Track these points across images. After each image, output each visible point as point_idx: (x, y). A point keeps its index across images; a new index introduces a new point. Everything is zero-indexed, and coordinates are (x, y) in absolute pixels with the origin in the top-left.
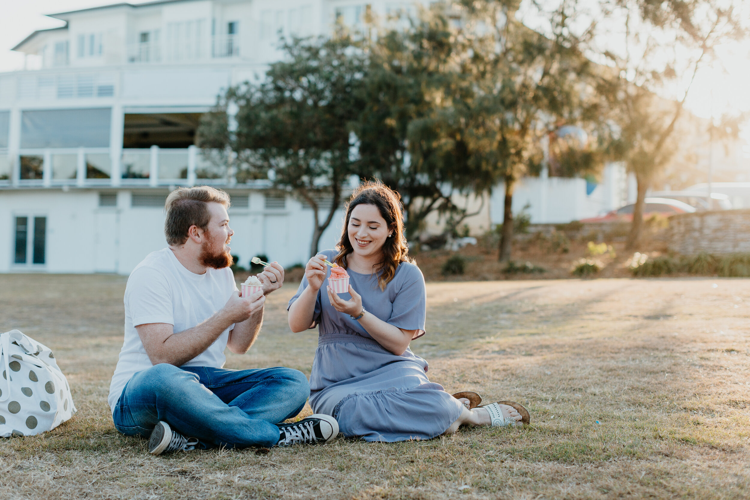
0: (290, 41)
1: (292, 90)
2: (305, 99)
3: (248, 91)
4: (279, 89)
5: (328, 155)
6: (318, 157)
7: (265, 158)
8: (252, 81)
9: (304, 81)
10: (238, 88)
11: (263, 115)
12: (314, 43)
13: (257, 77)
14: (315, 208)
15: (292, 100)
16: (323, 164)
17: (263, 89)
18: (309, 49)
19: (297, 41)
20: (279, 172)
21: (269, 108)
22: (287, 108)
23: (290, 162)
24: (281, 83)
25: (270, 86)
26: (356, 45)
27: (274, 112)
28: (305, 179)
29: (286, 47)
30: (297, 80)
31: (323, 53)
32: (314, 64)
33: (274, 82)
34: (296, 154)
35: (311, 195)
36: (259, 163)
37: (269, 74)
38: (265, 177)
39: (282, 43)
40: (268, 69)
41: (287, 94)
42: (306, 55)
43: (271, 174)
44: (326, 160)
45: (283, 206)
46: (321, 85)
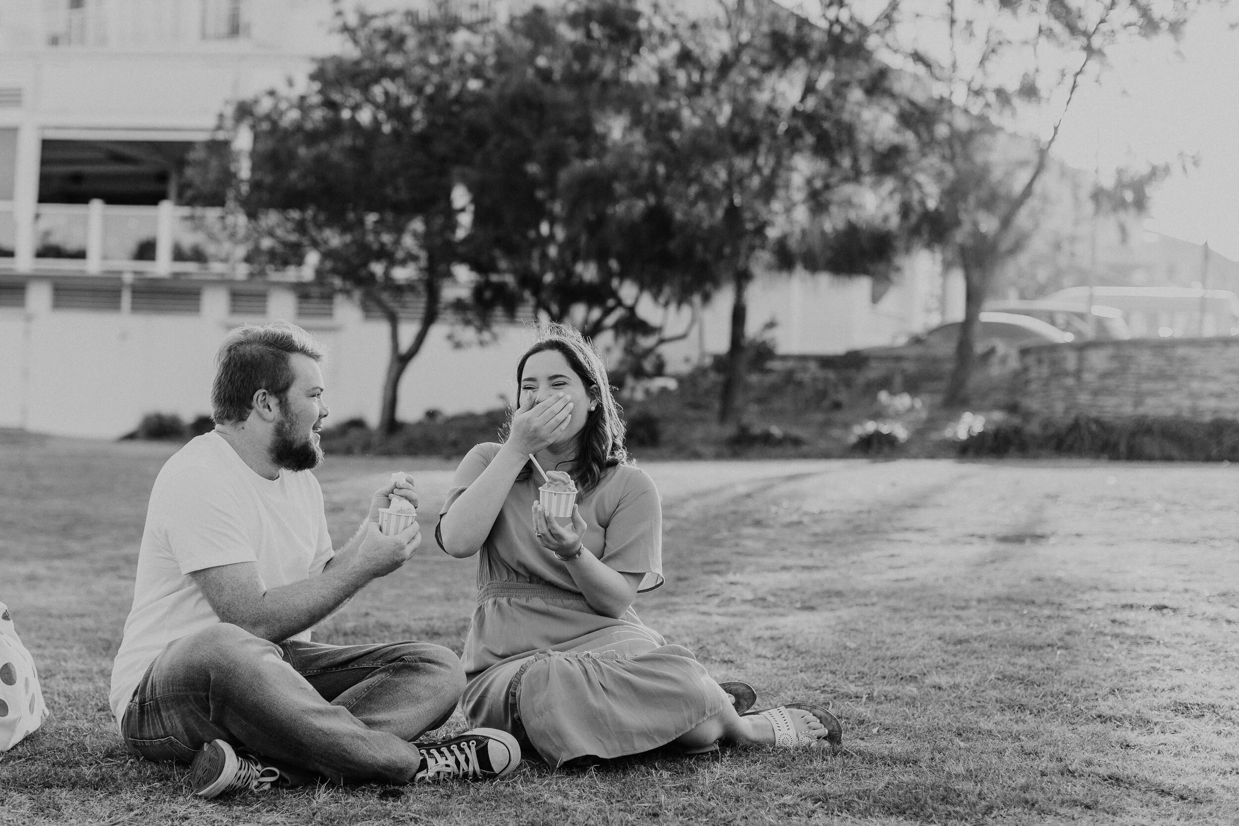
0: (352, 20)
1: (355, 108)
2: (376, 123)
3: (275, 107)
4: (332, 105)
5: (417, 225)
6: (399, 230)
7: (301, 227)
8: (283, 90)
9: (377, 91)
10: (256, 102)
11: (303, 152)
12: (394, 22)
13: (290, 83)
14: (393, 320)
15: (354, 124)
16: (409, 241)
17: (302, 103)
18: (387, 34)
19: (365, 19)
20: (327, 254)
21: (312, 138)
22: (346, 140)
23: (349, 237)
24: (336, 96)
25: (315, 99)
26: (471, 27)
27: (323, 147)
28: (378, 268)
29: (345, 29)
30: (365, 88)
31: (412, 42)
32: (396, 60)
33: (322, 91)
34: (361, 222)
35: (385, 296)
36: (293, 238)
37: (313, 77)
38: (300, 262)
39: (338, 23)
40: (312, 68)
41: (346, 114)
42: (380, 46)
43: (313, 258)
44: (415, 235)
45: (329, 314)
46: (407, 100)
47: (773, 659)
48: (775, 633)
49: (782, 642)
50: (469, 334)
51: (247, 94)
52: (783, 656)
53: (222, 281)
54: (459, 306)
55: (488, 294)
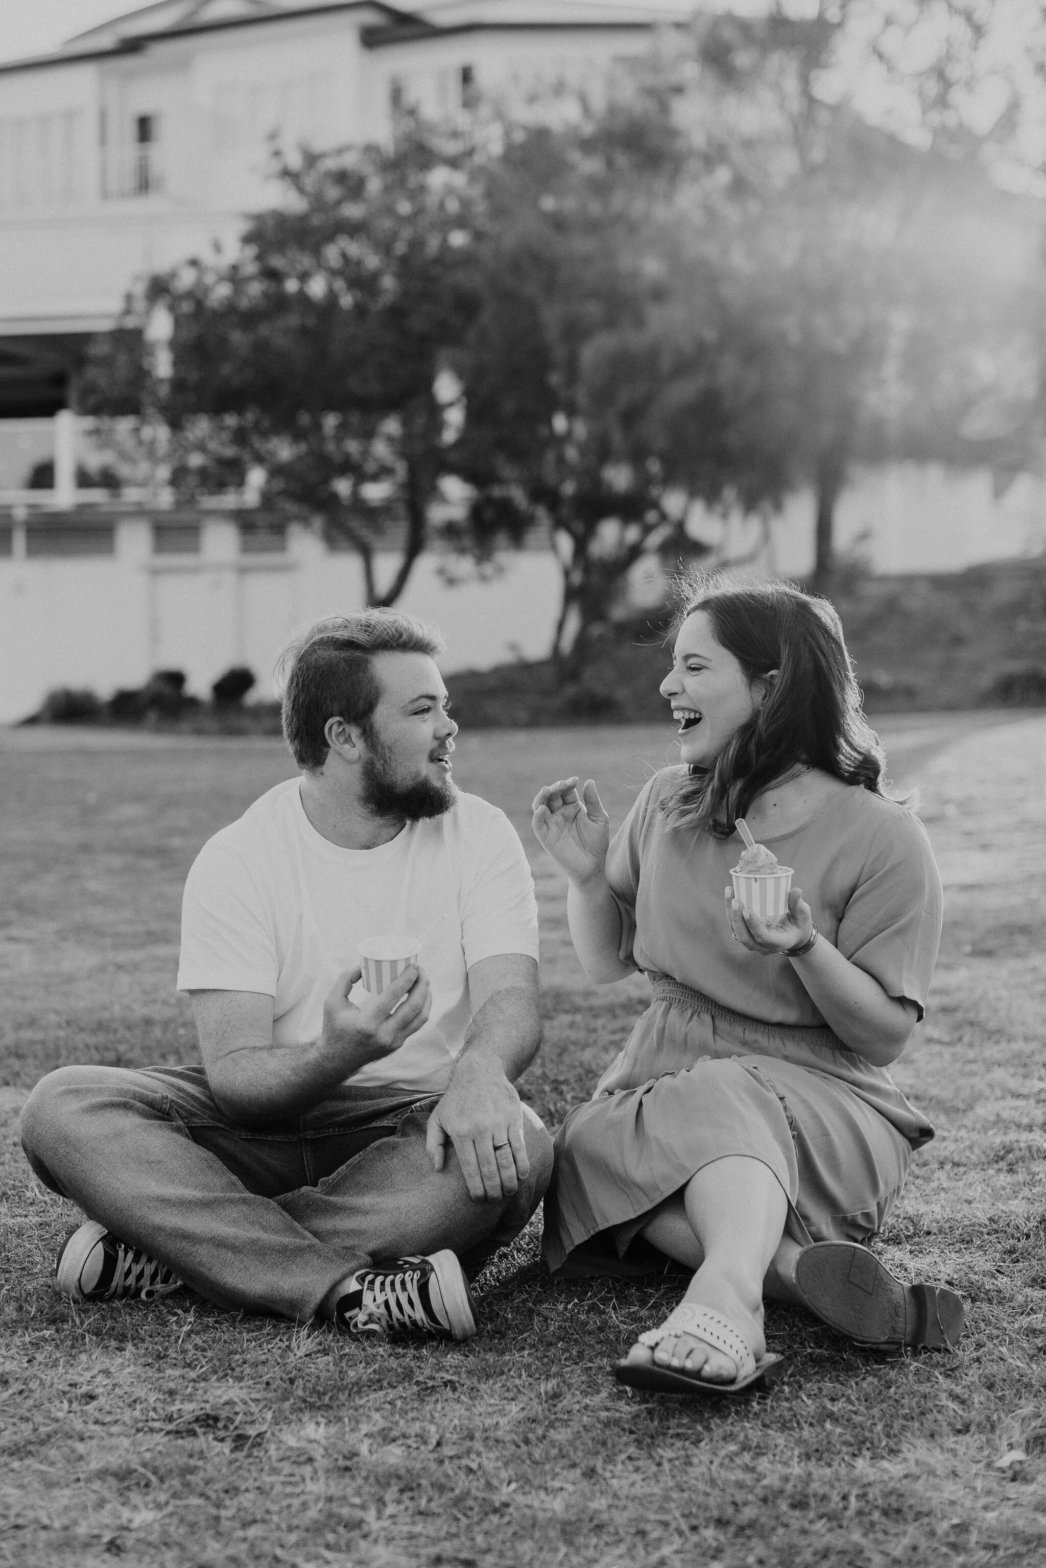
0: (295, 161)
1: (304, 277)
2: (332, 297)
3: (199, 281)
4: (273, 275)
5: (392, 426)
6: (368, 435)
7: (240, 437)
8: (208, 257)
9: (332, 253)
10: (173, 275)
11: (237, 337)
12: (350, 161)
13: (217, 248)
14: (366, 553)
15: (303, 298)
16: (381, 449)
17: (234, 276)
18: (341, 177)
19: (311, 159)
20: (276, 471)
21: (249, 319)
22: (293, 320)
23: (303, 447)
24: (277, 262)
25: (251, 268)
26: (454, 163)
27: (264, 330)
28: (343, 487)
29: (286, 174)
30: (316, 251)
31: (374, 185)
32: (353, 211)
33: (260, 257)
34: (318, 427)
35: (356, 524)
36: (230, 452)
37: (248, 239)
38: (241, 483)
39: (276, 166)
40: (244, 227)
41: (291, 286)
42: (333, 193)
43: (257, 477)
44: (390, 439)
45: (282, 548)
46: (372, 261)
47: (950, 1044)
48: (945, 1000)
49: (959, 1016)
50: (464, 565)
51: (162, 264)
52: (966, 1039)
53: (140, 512)
54: (451, 530)
55: (489, 514)
